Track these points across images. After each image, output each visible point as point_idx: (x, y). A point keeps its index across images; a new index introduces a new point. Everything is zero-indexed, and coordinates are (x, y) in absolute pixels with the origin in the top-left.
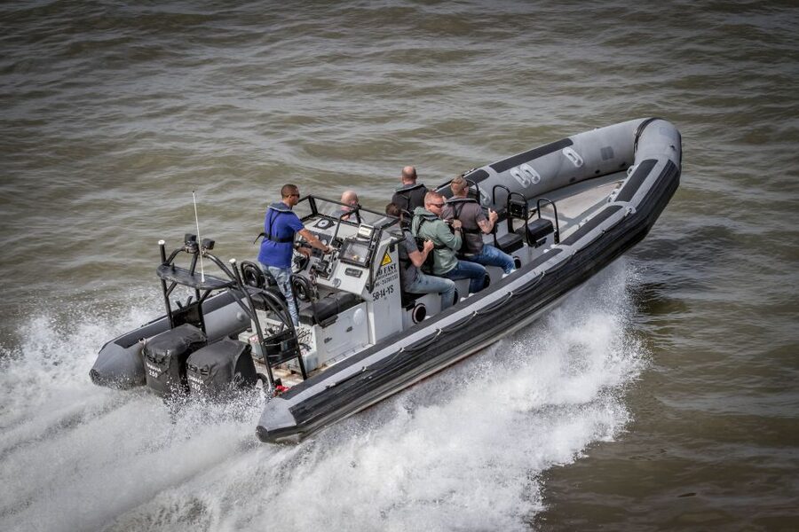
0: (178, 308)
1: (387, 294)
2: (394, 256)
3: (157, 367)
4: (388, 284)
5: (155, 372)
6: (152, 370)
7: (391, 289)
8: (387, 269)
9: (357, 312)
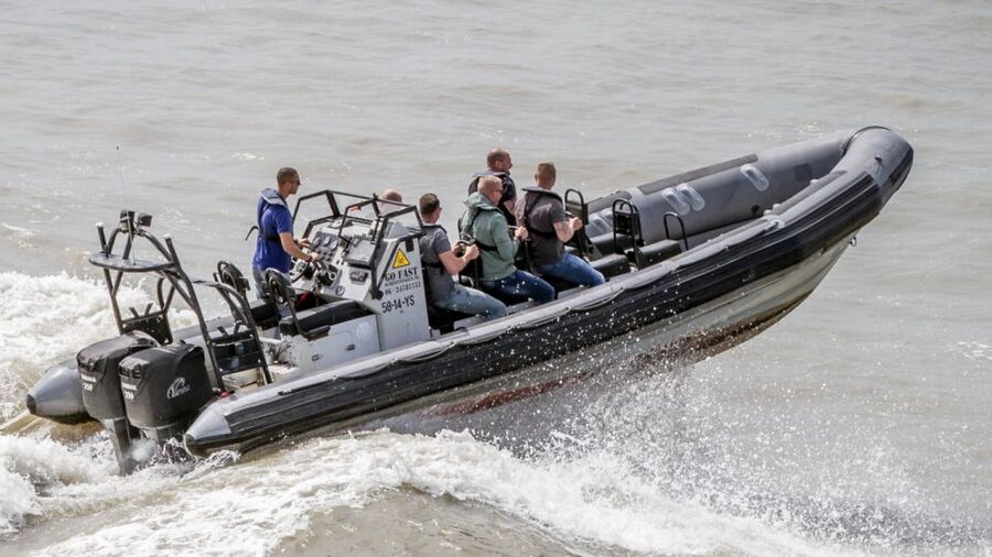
0: (132, 316)
1: (404, 306)
2: (415, 258)
3: (92, 376)
4: (407, 293)
5: (90, 383)
6: (87, 382)
7: (410, 300)
8: (403, 273)
9: (360, 326)
